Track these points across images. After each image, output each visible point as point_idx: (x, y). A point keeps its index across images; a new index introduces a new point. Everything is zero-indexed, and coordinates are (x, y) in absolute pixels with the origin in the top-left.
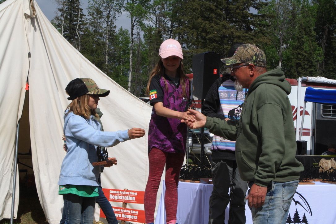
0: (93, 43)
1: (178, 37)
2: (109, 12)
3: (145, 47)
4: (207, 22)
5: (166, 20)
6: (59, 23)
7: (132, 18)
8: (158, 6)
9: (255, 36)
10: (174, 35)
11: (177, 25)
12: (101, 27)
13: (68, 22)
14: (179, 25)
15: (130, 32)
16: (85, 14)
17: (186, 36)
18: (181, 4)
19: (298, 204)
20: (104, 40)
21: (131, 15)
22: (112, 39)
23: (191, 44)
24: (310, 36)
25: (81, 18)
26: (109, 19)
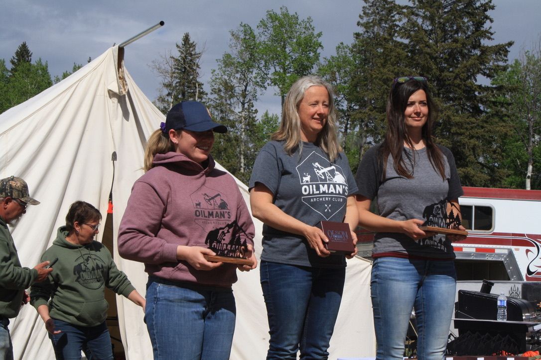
1: (359, 126)
2: (246, 87)
5: (339, 99)
6: (165, 107)
7: (283, 97)
8: (325, 77)
9: (486, 122)
10: (353, 124)
11: (357, 107)
12: (233, 112)
14: (361, 106)
16: (206, 92)
17: (372, 124)
18: (364, 72)
20: (237, 133)
21: (282, 91)
22: (251, 131)
23: (381, 137)
25: (200, 98)
26: (246, 99)
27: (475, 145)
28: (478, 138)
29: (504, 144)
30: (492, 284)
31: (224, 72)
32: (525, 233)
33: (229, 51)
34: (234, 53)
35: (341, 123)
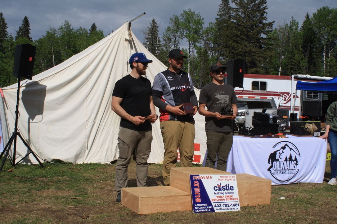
0: (166, 57)
1: (217, 53)
2: (176, 39)
3: (197, 59)
4: (235, 43)
5: (210, 43)
7: (189, 42)
8: (205, 35)
9: (264, 51)
10: (215, 52)
11: (216, 46)
12: (171, 48)
13: (151, 45)
14: (218, 46)
15: (188, 50)
16: (161, 41)
17: (222, 52)
18: (219, 33)
19: (292, 150)
21: (189, 40)
23: (225, 57)
24: (299, 50)
25: (159, 43)
26: (176, 43)
27: (260, 60)
28: (261, 57)
29: (271, 59)
30: (266, 110)
31: (168, 33)
32: (278, 91)
33: (169, 25)
34: (171, 26)
35: (211, 52)
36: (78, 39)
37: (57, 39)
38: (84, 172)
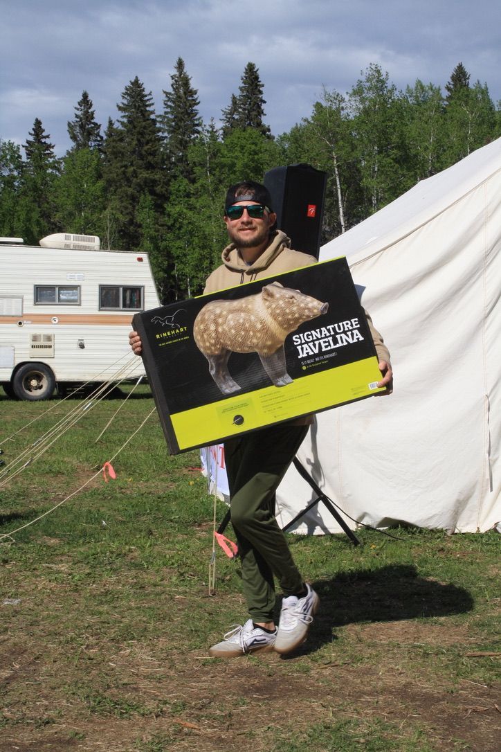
36: (413, 119)
37: (348, 126)
38: (488, 563)
